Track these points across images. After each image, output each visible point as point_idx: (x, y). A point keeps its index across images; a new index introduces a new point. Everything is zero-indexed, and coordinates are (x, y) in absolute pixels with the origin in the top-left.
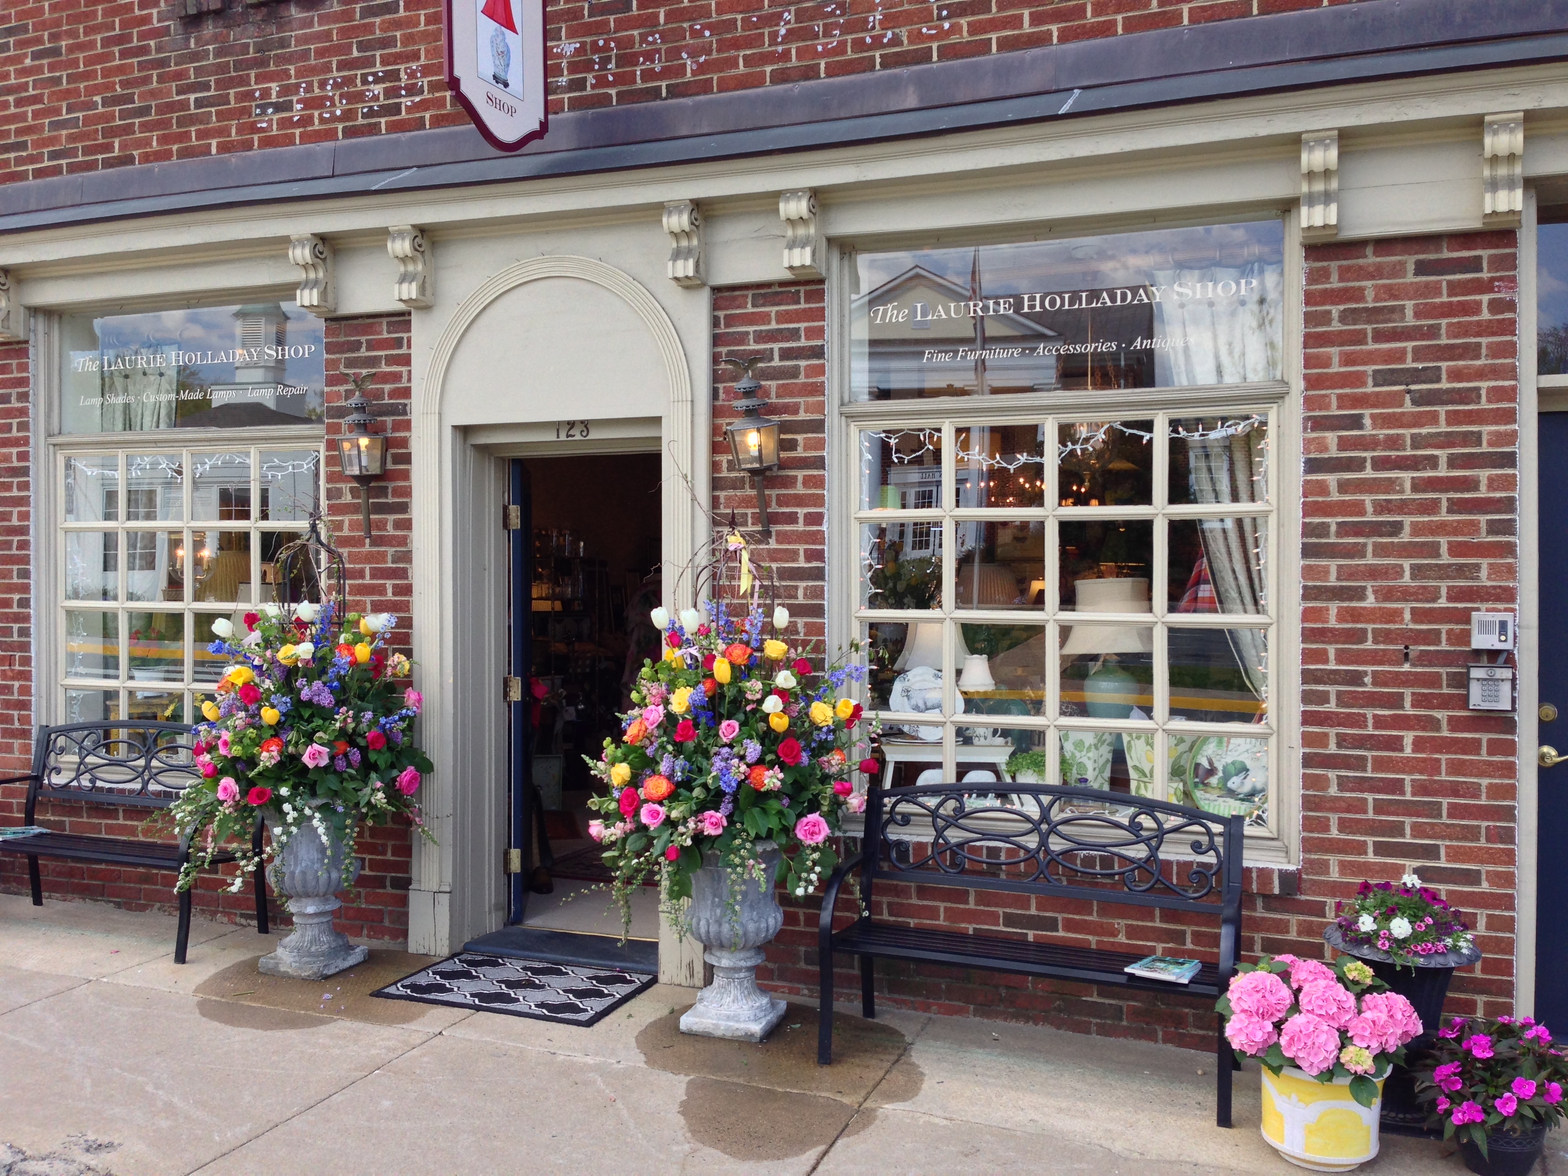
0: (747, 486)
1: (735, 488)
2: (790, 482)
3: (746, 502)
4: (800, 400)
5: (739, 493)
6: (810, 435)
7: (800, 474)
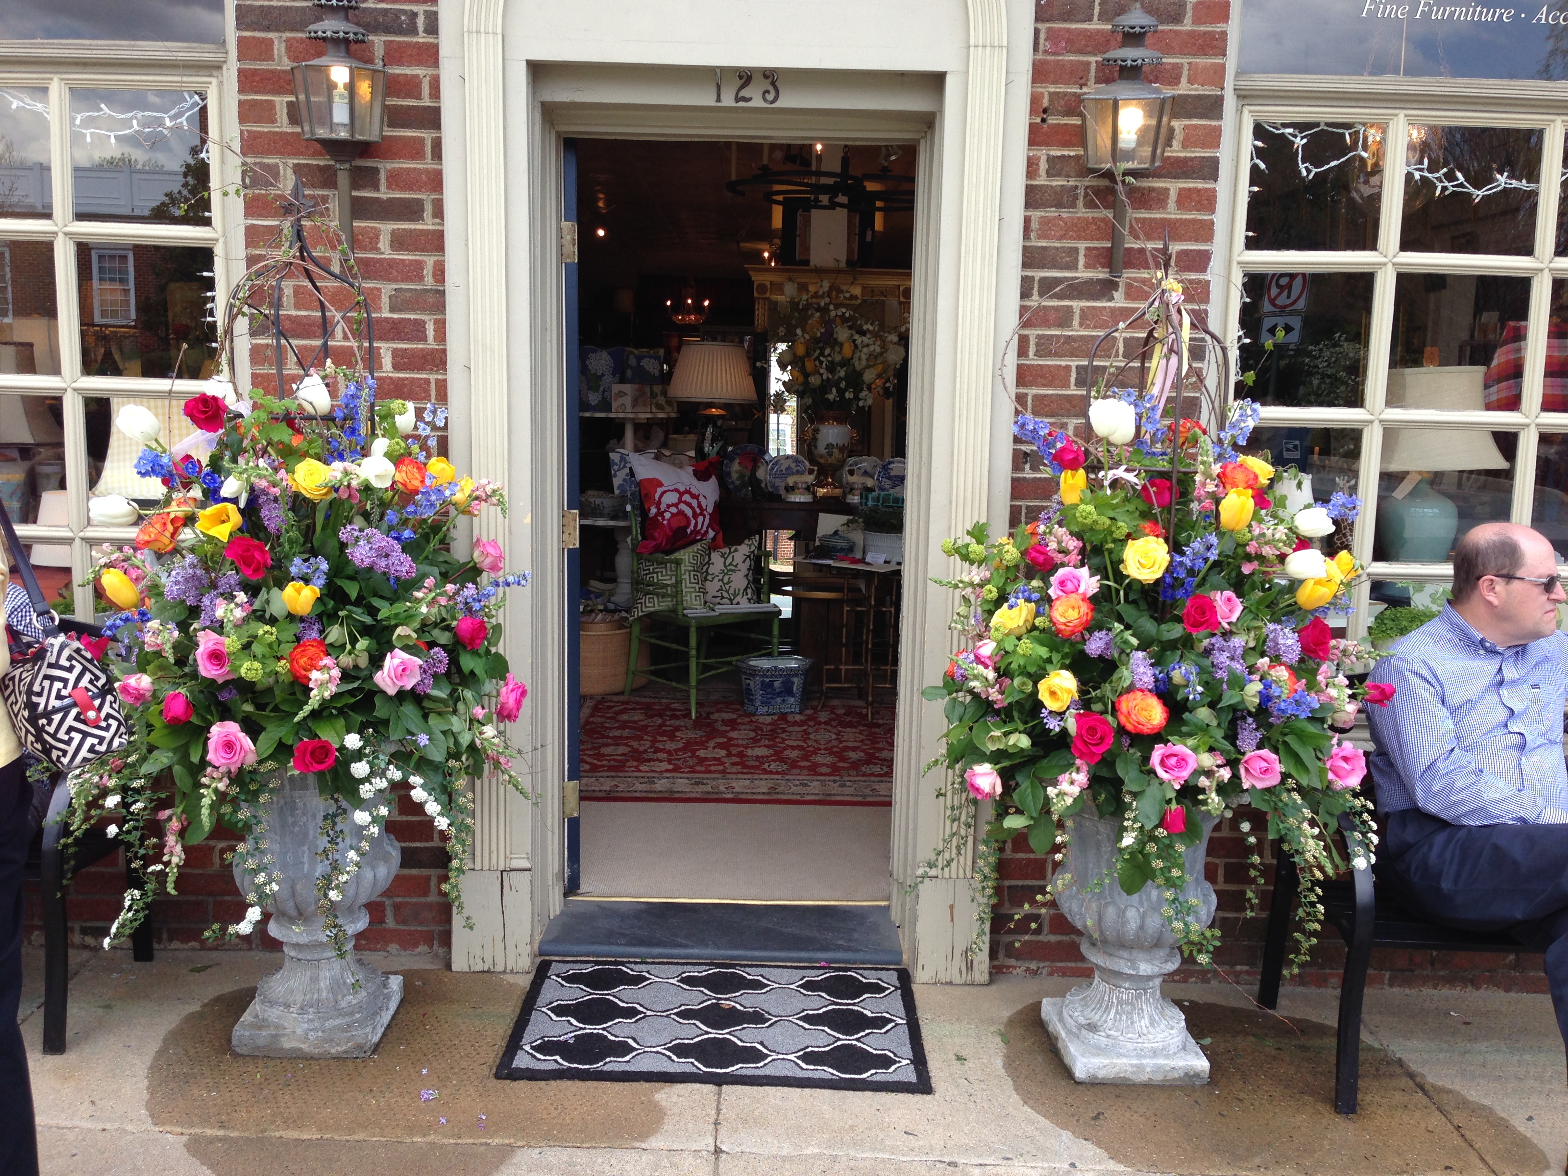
0: (1080, 203)
1: (1059, 205)
2: (1158, 199)
3: (1080, 230)
4: (1184, 61)
5: (1065, 214)
6: (1195, 122)
7: (1174, 187)
